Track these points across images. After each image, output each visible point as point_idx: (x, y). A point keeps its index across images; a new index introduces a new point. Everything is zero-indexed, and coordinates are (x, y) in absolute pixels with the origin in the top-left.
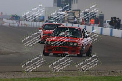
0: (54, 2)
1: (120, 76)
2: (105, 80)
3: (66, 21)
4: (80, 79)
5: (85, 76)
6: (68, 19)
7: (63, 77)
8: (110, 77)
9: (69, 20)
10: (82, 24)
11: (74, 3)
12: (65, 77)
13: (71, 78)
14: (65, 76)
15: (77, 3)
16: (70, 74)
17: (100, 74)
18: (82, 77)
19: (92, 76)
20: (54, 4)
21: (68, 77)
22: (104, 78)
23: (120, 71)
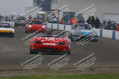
0: (34, 2)
1: (98, 74)
2: (84, 78)
3: (46, 21)
4: (60, 77)
5: (65, 74)
6: (47, 18)
7: (43, 76)
8: (89, 74)
9: (49, 20)
10: (61, 23)
11: (54, 3)
12: (45, 76)
13: (51, 76)
14: (45, 74)
15: (56, 3)
16: (49, 72)
17: (80, 72)
18: (61, 75)
19: (71, 74)
20: (34, 4)
21: (48, 76)
22: (84, 76)
23: (98, 69)
